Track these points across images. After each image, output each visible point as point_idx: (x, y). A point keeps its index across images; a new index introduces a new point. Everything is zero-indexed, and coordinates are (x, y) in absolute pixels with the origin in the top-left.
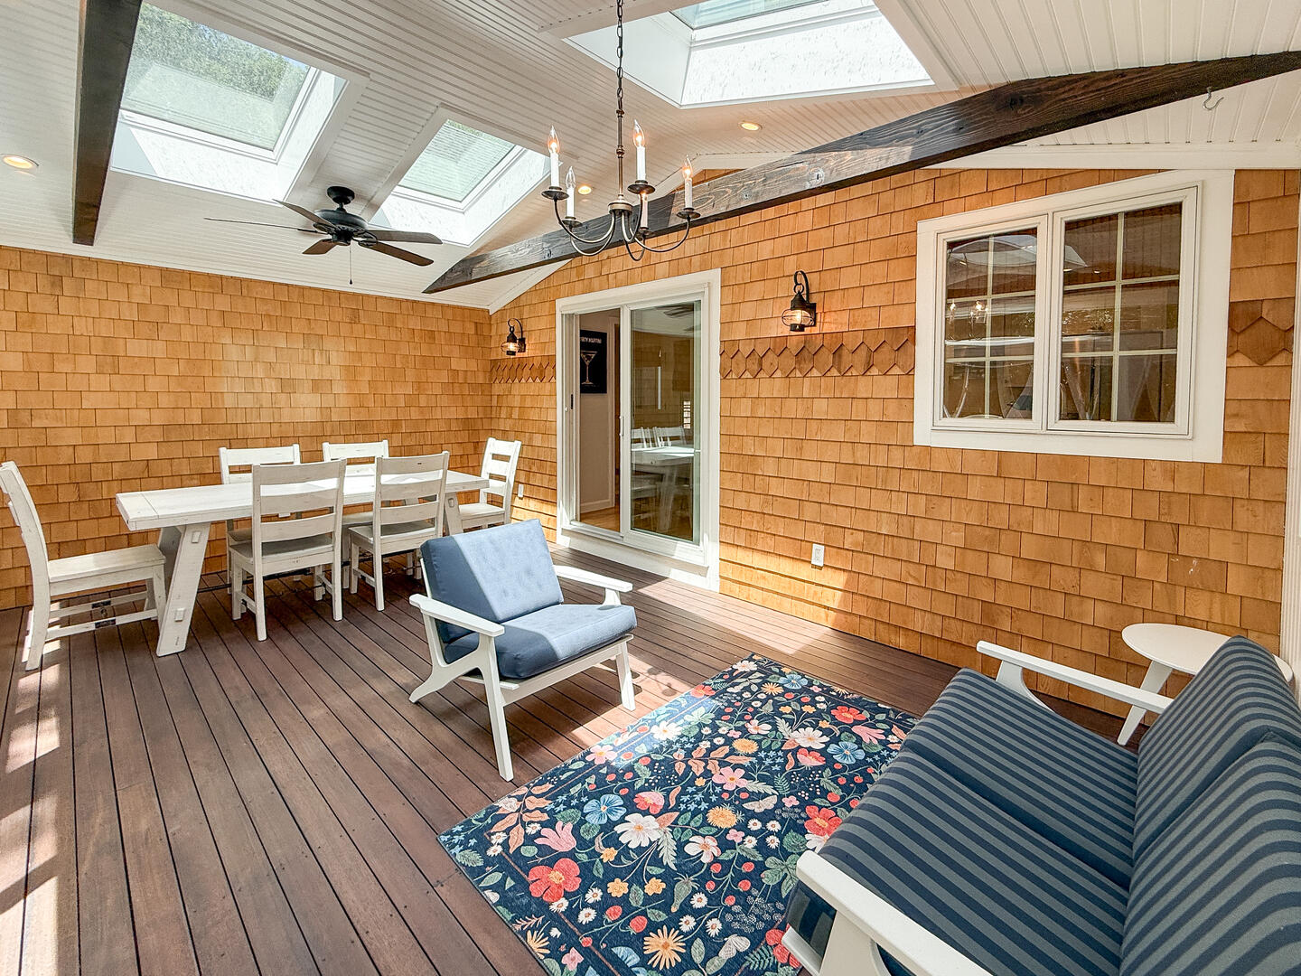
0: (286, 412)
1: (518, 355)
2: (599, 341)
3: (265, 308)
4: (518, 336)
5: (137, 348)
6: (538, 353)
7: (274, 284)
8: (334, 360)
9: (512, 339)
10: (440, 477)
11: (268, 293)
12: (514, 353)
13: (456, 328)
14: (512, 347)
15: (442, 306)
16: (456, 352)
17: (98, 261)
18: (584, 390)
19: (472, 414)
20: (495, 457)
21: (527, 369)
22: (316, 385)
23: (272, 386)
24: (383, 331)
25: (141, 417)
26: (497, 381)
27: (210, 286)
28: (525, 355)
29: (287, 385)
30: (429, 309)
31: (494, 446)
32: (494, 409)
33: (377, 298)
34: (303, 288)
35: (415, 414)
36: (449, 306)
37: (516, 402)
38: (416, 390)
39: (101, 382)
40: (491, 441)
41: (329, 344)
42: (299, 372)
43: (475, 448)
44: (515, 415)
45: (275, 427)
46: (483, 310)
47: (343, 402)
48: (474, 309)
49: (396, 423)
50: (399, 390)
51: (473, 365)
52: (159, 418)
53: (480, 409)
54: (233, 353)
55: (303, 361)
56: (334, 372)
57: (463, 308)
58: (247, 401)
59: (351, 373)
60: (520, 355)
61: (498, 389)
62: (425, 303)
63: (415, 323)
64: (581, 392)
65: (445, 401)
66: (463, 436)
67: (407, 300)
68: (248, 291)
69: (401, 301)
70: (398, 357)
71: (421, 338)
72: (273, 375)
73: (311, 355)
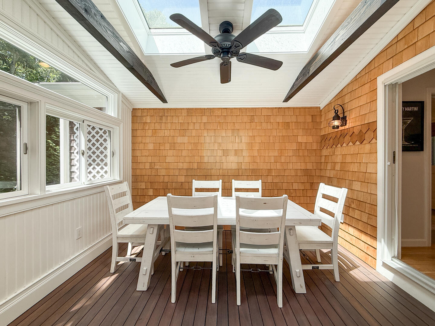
0: (225, 164)
1: (341, 128)
2: (416, 109)
3: (218, 120)
4: (341, 116)
5: (180, 140)
6: (358, 123)
7: (222, 109)
8: (243, 141)
9: (337, 117)
10: (281, 214)
11: (219, 113)
12: (338, 127)
13: (301, 119)
14: (336, 123)
15: (294, 108)
16: (301, 132)
17: (171, 109)
18: (405, 149)
19: (309, 166)
20: (325, 196)
21: (348, 137)
22: (237, 152)
23: (220, 153)
24: (264, 125)
25: (180, 166)
26: (325, 148)
27: (201, 113)
28: (347, 127)
29: (226, 152)
30: (286, 110)
31: (324, 189)
32: (323, 164)
33: (262, 109)
34: (232, 109)
35: (279, 166)
36: (297, 108)
37: (339, 159)
38: (280, 154)
39: (170, 153)
40: (322, 185)
41: (241, 133)
42: (230, 147)
43: (311, 186)
44: (338, 167)
45: (221, 171)
46: (317, 108)
47: (247, 160)
48: (311, 108)
49: (270, 170)
50: (271, 154)
51: (310, 139)
52: (185, 166)
53: (314, 164)
54: (208, 140)
55: (231, 142)
56: (244, 146)
57: (305, 108)
58: (212, 160)
59: (250, 145)
60: (343, 128)
61: (325, 152)
62: (285, 108)
63: (280, 119)
64: (403, 151)
65: (294, 159)
66: (305, 179)
67: (276, 108)
68: (213, 114)
69: (272, 109)
70: (271, 138)
71: (282, 126)
72: (221, 149)
73: (234, 138)
